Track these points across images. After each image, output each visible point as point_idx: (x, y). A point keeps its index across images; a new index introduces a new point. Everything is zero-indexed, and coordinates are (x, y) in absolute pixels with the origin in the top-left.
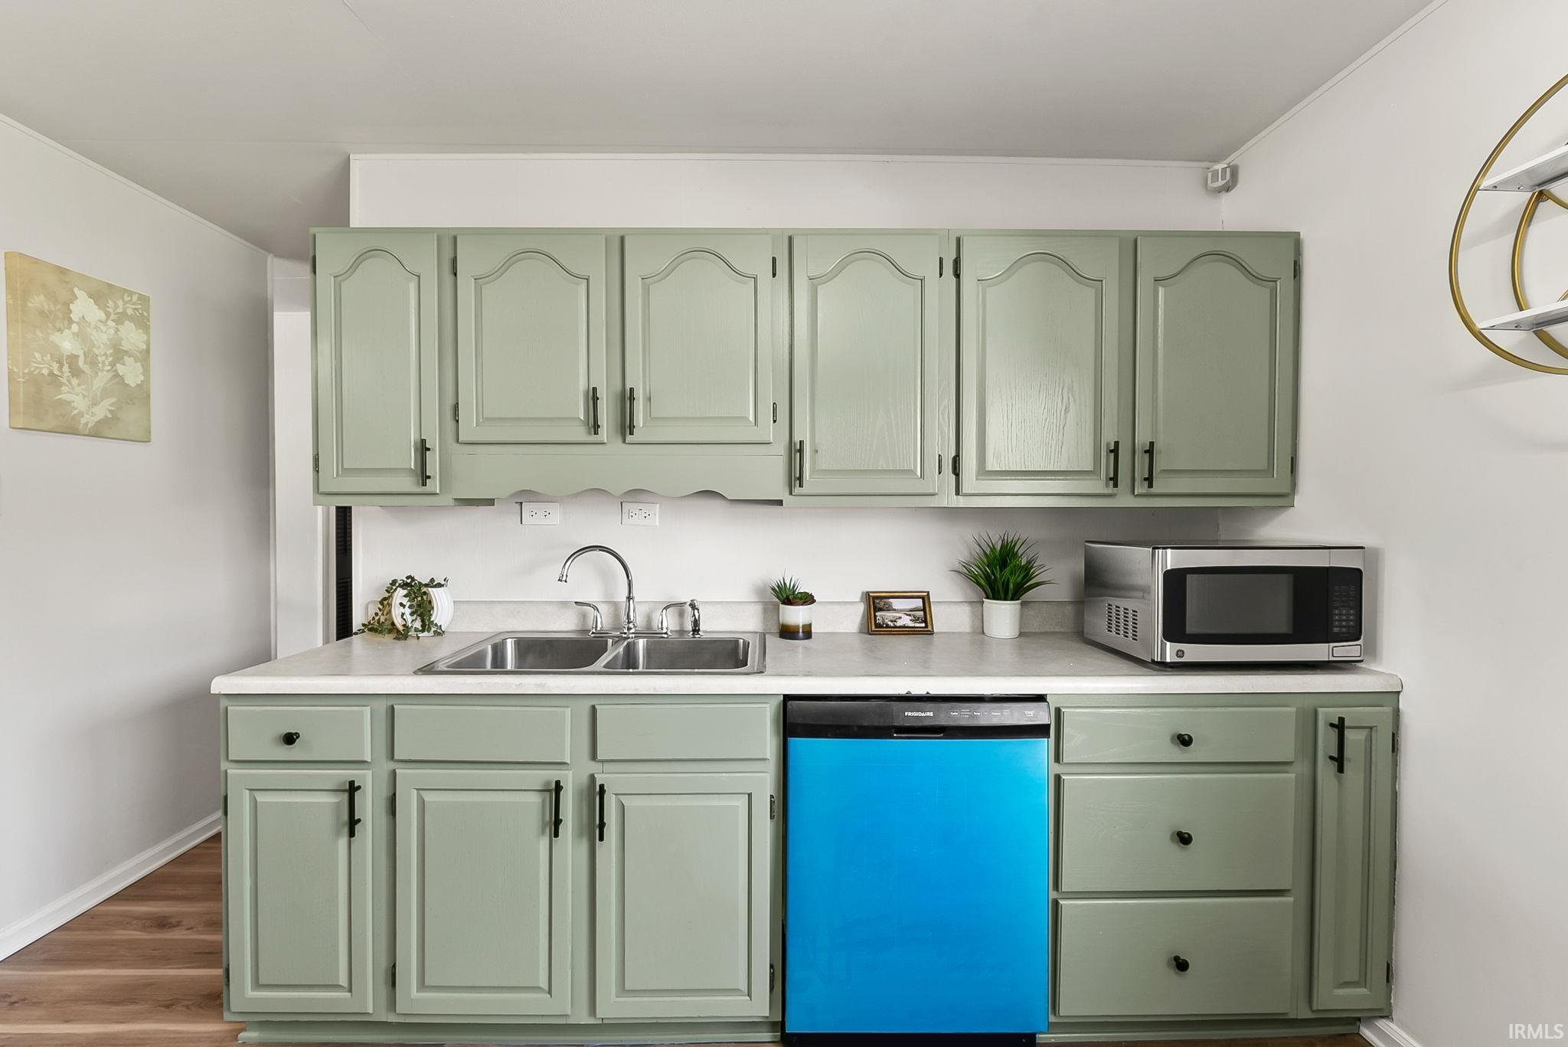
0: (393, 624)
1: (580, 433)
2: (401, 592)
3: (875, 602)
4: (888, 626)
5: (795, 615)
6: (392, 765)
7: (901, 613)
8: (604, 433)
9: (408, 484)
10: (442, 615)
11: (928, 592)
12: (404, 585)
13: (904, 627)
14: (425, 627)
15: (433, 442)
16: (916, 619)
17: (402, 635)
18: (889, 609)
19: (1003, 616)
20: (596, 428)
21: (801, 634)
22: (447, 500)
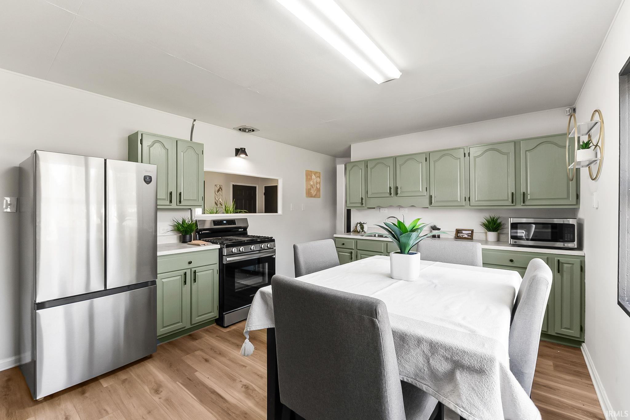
0: (357, 231)
1: (388, 195)
2: (359, 225)
3: (458, 231)
4: (461, 237)
5: (435, 232)
6: (357, 250)
7: (465, 234)
8: (392, 195)
9: (360, 205)
10: (365, 229)
11: (473, 230)
12: (359, 223)
13: (465, 237)
14: (363, 231)
15: (364, 198)
16: (468, 236)
17: (359, 232)
18: (462, 233)
19: (492, 236)
20: (391, 194)
21: (437, 237)
22: (366, 208)
